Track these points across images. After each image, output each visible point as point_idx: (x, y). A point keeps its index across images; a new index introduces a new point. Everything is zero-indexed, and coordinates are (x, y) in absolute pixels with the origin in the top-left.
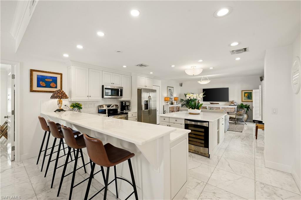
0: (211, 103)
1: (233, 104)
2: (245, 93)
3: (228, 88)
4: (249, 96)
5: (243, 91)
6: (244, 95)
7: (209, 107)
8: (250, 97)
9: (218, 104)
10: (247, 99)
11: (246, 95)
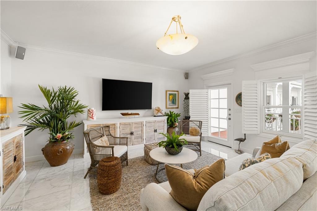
0: (123, 114)
1: (160, 114)
2: (170, 94)
3: (152, 83)
4: (173, 99)
5: (168, 92)
6: (169, 98)
7: (120, 124)
8: (175, 102)
9: (138, 114)
10: (172, 104)
11: (171, 97)
